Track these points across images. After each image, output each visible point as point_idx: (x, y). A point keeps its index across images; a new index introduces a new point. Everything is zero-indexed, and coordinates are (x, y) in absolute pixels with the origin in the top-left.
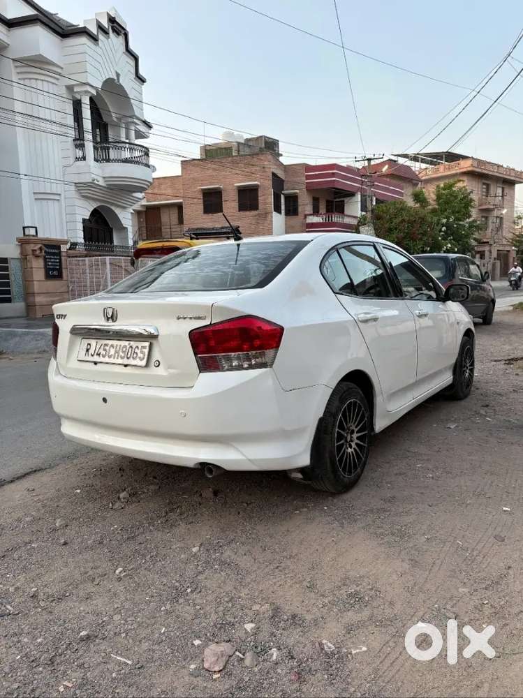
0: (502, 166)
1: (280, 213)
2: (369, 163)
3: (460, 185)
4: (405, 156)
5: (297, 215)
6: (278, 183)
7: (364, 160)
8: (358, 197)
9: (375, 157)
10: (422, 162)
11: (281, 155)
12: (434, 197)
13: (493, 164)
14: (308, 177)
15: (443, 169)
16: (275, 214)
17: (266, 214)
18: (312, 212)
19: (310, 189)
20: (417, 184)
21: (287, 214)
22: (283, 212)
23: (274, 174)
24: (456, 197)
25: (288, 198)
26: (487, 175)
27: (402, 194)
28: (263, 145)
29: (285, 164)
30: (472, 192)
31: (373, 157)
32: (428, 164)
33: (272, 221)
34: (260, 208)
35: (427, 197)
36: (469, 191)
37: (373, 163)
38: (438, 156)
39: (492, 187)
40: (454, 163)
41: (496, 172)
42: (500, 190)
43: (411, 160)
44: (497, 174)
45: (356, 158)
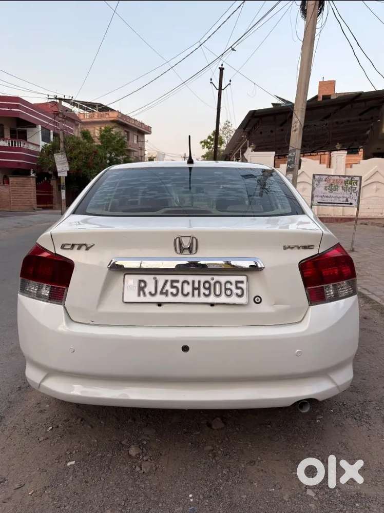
3: (116, 130)
8: (40, 128)
10: (80, 108)
12: (98, 136)
15: (98, 116)
24: (114, 138)
26: (128, 125)
27: (72, 131)
32: (85, 110)
35: (93, 136)
36: (122, 135)
38: (93, 105)
39: (131, 134)
40: (104, 112)
41: (133, 124)
42: (135, 137)
43: (71, 104)
44: (133, 125)
45: (48, 96)
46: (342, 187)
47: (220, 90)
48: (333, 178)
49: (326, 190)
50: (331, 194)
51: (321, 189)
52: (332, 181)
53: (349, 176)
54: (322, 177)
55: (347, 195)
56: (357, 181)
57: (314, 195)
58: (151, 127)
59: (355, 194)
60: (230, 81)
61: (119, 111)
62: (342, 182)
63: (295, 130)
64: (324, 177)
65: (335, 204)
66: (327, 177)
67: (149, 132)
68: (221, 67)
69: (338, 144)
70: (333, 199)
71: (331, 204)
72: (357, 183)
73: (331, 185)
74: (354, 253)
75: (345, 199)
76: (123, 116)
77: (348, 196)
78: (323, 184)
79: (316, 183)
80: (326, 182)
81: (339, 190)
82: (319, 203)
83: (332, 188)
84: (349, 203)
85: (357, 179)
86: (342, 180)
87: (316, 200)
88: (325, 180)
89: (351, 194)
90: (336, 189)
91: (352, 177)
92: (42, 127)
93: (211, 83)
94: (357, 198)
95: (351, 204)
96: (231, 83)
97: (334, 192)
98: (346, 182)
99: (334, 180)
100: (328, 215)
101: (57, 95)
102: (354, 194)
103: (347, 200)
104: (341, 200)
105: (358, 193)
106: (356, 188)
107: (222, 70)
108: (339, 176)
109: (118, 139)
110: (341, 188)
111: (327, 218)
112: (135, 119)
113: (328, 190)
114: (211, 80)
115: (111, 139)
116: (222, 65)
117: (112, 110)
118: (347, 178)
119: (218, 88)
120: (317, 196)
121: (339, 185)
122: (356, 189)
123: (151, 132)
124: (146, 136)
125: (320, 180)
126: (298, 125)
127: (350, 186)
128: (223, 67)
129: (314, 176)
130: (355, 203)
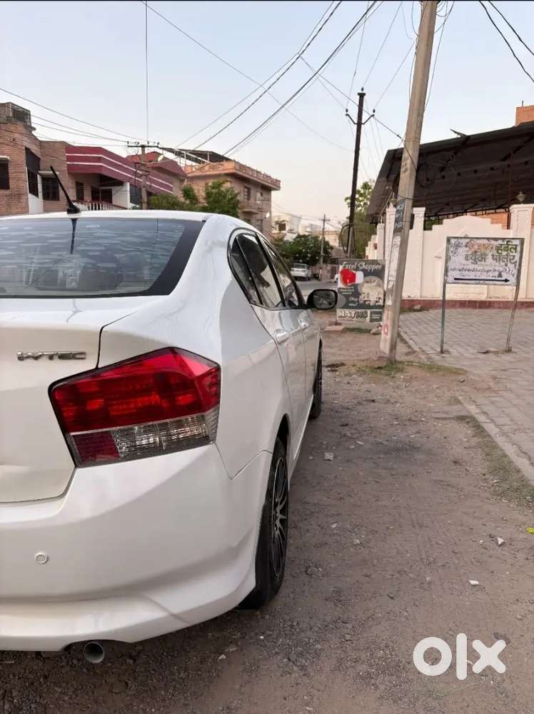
0: (260, 172)
1: (37, 195)
2: (143, 151)
3: (228, 185)
4: (171, 150)
5: (58, 200)
6: (33, 160)
7: (137, 146)
8: (128, 187)
9: (150, 145)
10: (187, 159)
11: (34, 129)
12: (204, 194)
13: (253, 170)
14: (69, 159)
15: (208, 168)
16: (30, 196)
17: (19, 196)
18: (75, 199)
19: (72, 171)
20: (183, 181)
21: (46, 197)
22: (40, 194)
23: (27, 150)
24: (225, 197)
25: (44, 179)
26: (248, 179)
27: (171, 189)
28: (11, 114)
29: (40, 139)
30: (239, 193)
31: (147, 145)
32: (193, 161)
33: (27, 203)
34: (11, 186)
35: (197, 194)
36: (236, 192)
37: (147, 151)
38: (203, 155)
39: (252, 192)
40: (218, 163)
41: (256, 177)
42: (259, 195)
43: (176, 155)
44: (256, 179)
45: (128, 142)
46: (493, 255)
47: (359, 124)
48: (479, 241)
49: (467, 260)
50: (476, 266)
51: (459, 260)
52: (476, 247)
53: (503, 239)
54: (461, 241)
55: (499, 266)
56: (516, 245)
57: (449, 269)
58: (280, 181)
59: (513, 265)
60: (374, 111)
61: (237, 161)
62: (492, 248)
63: (406, 170)
64: (464, 242)
65: (482, 282)
66: (468, 240)
67: (278, 188)
68: (360, 92)
69: (520, 193)
70: (478, 273)
71: (475, 281)
72: (516, 249)
73: (476, 252)
74: (511, 354)
75: (497, 274)
76: (242, 167)
77: (501, 269)
78: (463, 251)
79: (452, 249)
80: (467, 249)
81: (487, 260)
82: (455, 279)
83: (477, 257)
84: (504, 279)
85: (517, 242)
86: (493, 245)
87: (452, 275)
88: (466, 246)
89: (506, 265)
90: (483, 258)
91: (509, 240)
92: (131, 185)
93: (347, 115)
94: (515, 272)
95: (506, 281)
96: (375, 114)
97: (479, 263)
98: (498, 248)
99: (479, 246)
100: (504, 297)
101: (138, 141)
102: (511, 266)
103: (500, 275)
104: (491, 275)
105: (518, 264)
106: (514, 256)
107: (362, 96)
108: (488, 239)
109: (230, 197)
110: (490, 257)
111: (502, 302)
112: (259, 170)
113: (471, 261)
114: (347, 111)
115: (220, 198)
116: (362, 89)
117: (228, 160)
118: (500, 242)
119: (356, 122)
120: (454, 270)
121: (487, 252)
122: (514, 259)
123: (280, 187)
124: (273, 193)
125: (457, 246)
126: (409, 162)
127: (504, 253)
128: (364, 92)
129: (449, 240)
130: (513, 280)
